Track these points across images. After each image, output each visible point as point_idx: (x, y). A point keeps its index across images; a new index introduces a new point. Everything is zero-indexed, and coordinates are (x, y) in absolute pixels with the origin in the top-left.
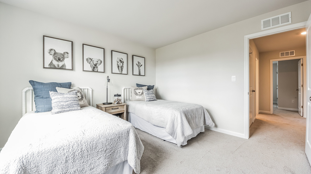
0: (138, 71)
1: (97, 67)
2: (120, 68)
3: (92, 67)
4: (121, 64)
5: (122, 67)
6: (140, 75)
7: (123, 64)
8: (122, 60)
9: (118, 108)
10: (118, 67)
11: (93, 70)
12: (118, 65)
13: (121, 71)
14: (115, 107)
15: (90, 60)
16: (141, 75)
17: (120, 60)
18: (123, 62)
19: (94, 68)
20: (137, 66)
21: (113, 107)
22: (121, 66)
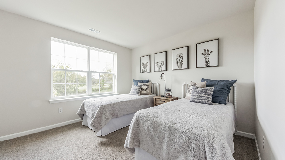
0: (205, 61)
1: (161, 67)
2: (179, 64)
3: (158, 68)
4: (181, 59)
5: (181, 63)
6: (207, 66)
7: (182, 59)
8: (181, 55)
9: (164, 101)
10: (178, 63)
11: (159, 70)
12: (177, 61)
13: (180, 66)
14: (162, 99)
15: (157, 64)
16: (210, 67)
17: (180, 56)
18: (183, 57)
19: (160, 68)
20: (203, 55)
21: (161, 99)
22: (180, 61)
